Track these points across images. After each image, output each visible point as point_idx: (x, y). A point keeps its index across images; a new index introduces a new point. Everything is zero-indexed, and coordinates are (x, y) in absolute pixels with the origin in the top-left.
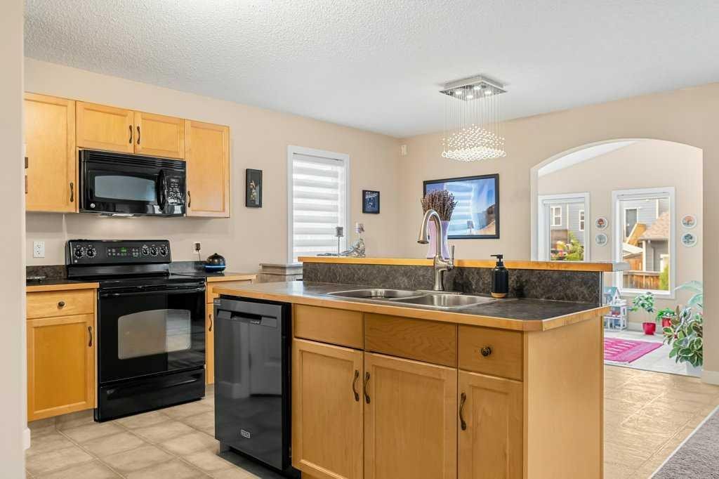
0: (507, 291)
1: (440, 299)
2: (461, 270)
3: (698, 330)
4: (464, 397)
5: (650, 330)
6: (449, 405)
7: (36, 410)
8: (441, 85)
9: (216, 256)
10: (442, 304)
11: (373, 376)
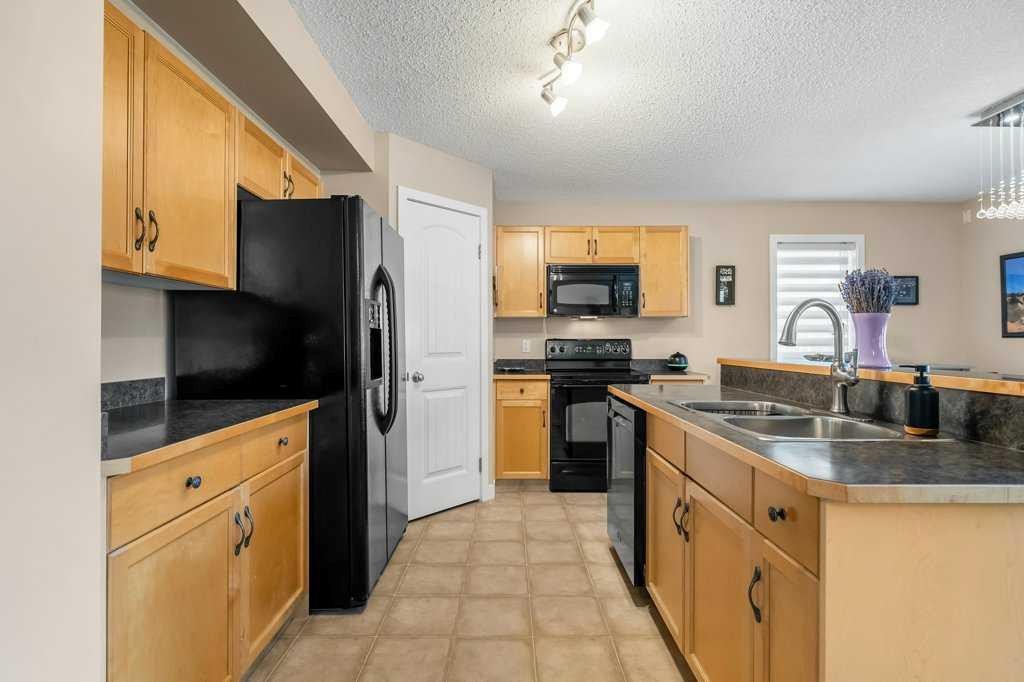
4: (757, 573)
7: (505, 470)
8: (973, 115)
9: (678, 355)
11: (691, 511)
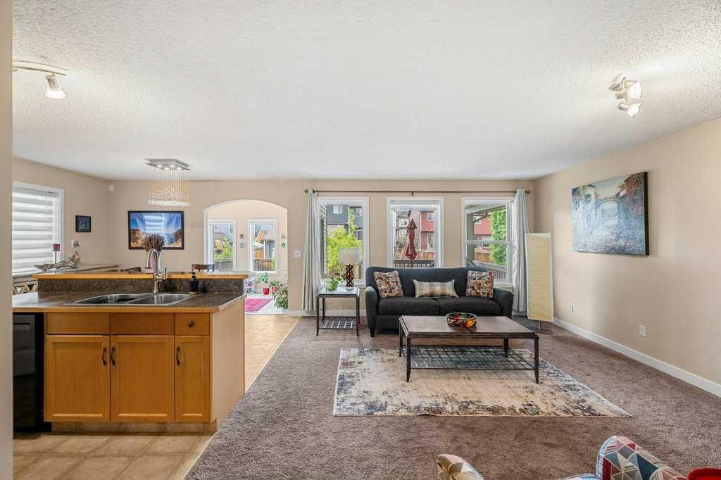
0: (197, 290)
1: (158, 297)
2: (170, 280)
3: (286, 292)
4: (178, 349)
5: (267, 292)
6: (170, 355)
8: (148, 160)
10: (160, 303)
11: (117, 349)
